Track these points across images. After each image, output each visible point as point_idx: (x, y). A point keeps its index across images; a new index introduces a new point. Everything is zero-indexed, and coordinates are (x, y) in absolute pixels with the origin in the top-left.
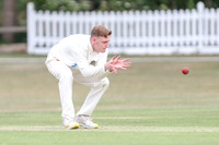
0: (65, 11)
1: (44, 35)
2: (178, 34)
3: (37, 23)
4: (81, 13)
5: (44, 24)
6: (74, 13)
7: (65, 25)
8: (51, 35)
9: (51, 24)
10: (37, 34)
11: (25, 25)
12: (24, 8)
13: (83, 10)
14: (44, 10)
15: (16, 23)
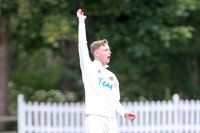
0: (52, 103)
1: (33, 123)
2: (156, 123)
3: (27, 114)
4: (67, 104)
5: (33, 114)
6: (61, 104)
7: (52, 115)
8: (40, 124)
9: (39, 114)
10: (27, 123)
11: (16, 115)
12: (15, 100)
13: (69, 101)
14: (33, 102)
15: (7, 113)
